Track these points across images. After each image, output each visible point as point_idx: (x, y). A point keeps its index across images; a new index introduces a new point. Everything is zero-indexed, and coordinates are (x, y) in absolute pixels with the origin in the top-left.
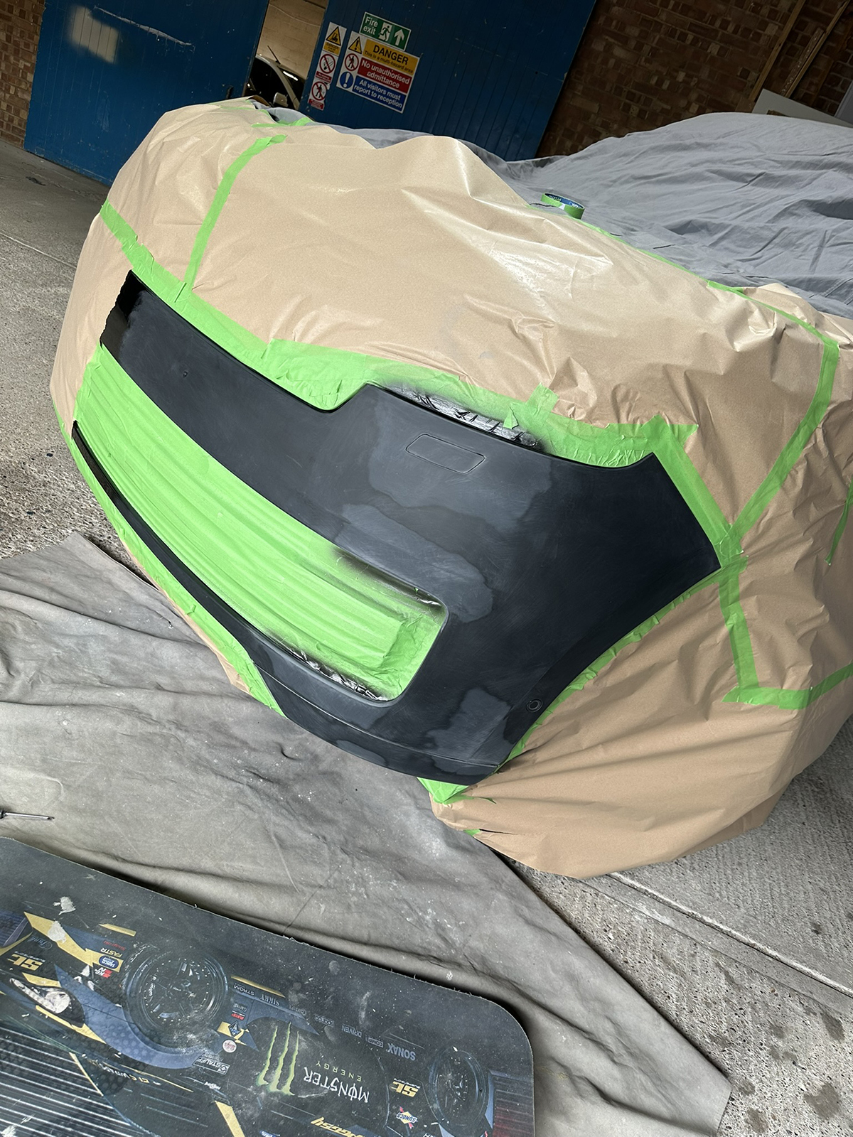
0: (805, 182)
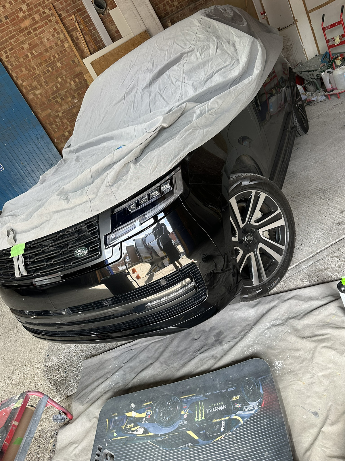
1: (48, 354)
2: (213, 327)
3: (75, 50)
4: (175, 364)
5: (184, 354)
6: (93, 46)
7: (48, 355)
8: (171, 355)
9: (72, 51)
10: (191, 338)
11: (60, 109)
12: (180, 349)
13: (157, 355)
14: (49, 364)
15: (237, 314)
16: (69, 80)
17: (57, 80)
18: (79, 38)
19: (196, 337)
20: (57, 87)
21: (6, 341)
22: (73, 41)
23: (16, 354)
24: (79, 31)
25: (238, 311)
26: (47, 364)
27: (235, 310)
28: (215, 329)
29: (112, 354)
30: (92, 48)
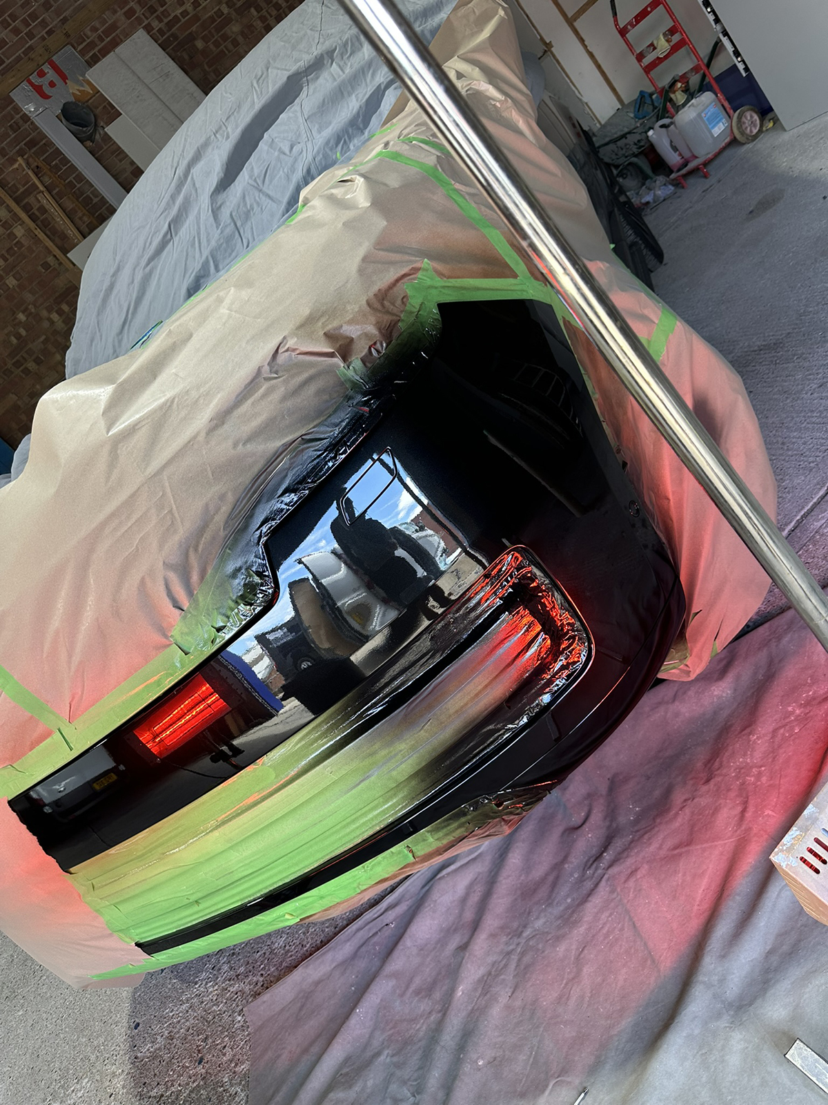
0: (193, 192)
1: (137, 1021)
2: (616, 775)
3: (41, 236)
4: (539, 924)
5: (554, 885)
6: (85, 219)
7: (138, 1025)
8: (516, 899)
9: (37, 241)
10: (561, 829)
11: (38, 387)
12: (538, 872)
13: (469, 915)
14: (146, 1049)
15: (677, 715)
16: (44, 313)
17: (16, 318)
18: (47, 207)
19: (576, 820)
20: (18, 336)
21: (11, 1021)
22: (33, 218)
23: (44, 1052)
24: (43, 192)
25: (677, 703)
26: (139, 1055)
27: (667, 703)
28: (626, 780)
29: (329, 956)
30: (84, 223)
